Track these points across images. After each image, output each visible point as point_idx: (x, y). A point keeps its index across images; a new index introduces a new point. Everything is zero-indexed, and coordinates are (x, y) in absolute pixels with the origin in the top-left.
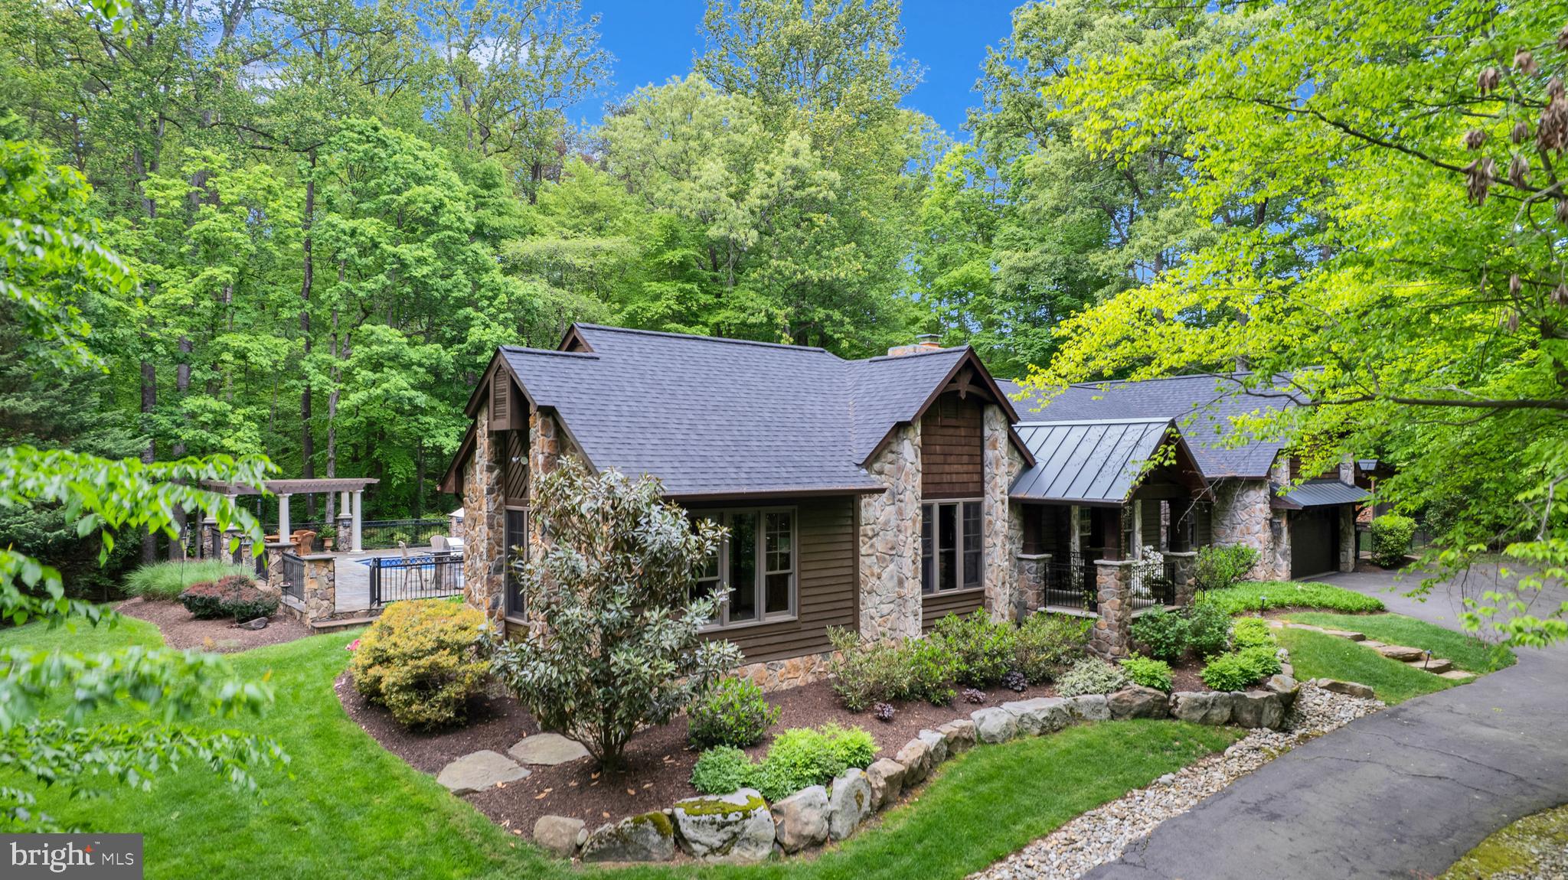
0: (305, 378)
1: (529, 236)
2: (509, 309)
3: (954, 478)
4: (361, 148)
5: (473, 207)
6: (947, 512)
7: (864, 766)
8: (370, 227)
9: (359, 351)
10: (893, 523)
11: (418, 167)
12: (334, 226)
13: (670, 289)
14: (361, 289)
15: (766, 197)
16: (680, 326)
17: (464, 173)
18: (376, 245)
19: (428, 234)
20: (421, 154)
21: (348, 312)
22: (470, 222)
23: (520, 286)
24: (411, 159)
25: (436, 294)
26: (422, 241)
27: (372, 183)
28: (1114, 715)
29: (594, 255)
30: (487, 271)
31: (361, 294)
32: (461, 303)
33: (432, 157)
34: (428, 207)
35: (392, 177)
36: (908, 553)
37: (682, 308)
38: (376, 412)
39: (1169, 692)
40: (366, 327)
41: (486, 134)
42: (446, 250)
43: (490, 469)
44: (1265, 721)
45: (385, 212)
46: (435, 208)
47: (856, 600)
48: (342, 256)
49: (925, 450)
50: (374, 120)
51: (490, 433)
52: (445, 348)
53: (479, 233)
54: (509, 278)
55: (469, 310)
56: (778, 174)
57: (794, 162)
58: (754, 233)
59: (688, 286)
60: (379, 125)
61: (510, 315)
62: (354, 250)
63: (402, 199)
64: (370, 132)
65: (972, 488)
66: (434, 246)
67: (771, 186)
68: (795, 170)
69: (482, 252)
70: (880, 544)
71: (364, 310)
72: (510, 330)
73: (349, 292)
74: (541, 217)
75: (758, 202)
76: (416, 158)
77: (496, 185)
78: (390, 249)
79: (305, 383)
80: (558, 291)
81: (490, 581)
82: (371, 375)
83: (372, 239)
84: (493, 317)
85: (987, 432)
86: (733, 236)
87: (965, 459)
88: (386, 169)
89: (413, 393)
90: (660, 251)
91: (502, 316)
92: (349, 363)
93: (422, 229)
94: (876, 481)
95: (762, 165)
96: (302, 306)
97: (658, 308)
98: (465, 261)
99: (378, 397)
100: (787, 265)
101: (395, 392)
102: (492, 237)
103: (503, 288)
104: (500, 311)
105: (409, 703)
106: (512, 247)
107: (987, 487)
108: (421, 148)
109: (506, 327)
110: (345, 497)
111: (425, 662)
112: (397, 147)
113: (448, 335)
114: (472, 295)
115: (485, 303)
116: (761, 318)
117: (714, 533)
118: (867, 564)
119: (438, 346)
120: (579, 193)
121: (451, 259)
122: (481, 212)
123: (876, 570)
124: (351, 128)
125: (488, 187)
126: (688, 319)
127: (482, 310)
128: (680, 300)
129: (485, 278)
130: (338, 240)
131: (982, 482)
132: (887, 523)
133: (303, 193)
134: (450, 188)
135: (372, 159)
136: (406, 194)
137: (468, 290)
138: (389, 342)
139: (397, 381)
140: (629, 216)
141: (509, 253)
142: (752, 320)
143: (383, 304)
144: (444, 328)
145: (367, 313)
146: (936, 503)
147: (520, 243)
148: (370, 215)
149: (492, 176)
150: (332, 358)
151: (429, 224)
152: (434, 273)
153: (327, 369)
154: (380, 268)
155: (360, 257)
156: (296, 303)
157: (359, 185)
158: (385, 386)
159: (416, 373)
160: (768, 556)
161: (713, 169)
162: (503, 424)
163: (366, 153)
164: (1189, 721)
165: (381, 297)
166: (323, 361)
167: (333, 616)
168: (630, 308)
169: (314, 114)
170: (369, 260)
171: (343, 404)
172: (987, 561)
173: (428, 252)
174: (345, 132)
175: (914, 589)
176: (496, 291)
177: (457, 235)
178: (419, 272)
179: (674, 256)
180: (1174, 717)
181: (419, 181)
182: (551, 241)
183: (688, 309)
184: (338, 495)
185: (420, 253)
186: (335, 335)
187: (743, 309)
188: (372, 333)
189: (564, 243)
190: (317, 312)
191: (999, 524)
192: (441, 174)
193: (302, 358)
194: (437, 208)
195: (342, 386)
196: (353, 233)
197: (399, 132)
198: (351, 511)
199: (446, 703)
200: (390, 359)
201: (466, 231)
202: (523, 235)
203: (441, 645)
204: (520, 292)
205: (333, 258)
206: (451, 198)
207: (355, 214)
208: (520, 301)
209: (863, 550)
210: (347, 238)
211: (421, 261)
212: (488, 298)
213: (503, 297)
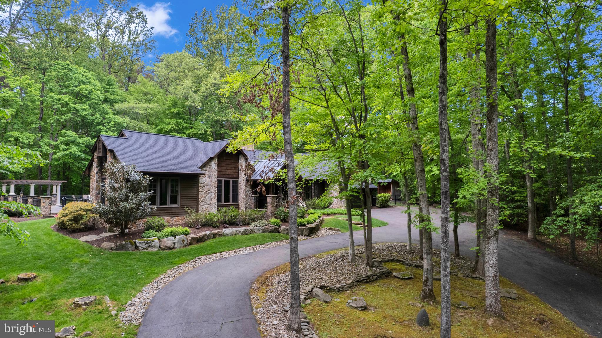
0: (41, 147)
1: (124, 102)
2: (115, 127)
3: (229, 173)
4: (63, 71)
5: (103, 92)
6: (227, 183)
7: (186, 235)
8: (65, 98)
9: (61, 139)
10: (209, 184)
11: (84, 79)
12: (52, 97)
13: (173, 122)
14: (62, 118)
15: (205, 92)
16: (176, 134)
17: (101, 80)
18: (68, 104)
19: (87, 101)
20: (85, 74)
21: (57, 126)
22: (102, 97)
23: (119, 119)
24: (81, 76)
25: (89, 121)
26: (85, 103)
27: (67, 83)
28: (263, 232)
29: (146, 110)
30: (108, 113)
31: (62, 120)
32: (98, 124)
33: (89, 75)
34: (87, 92)
35: (74, 82)
36: (213, 191)
37: (177, 128)
38: (67, 160)
39: (279, 227)
40: (63, 131)
41: (110, 66)
42: (93, 107)
43: (97, 167)
44: (304, 234)
45: (71, 93)
46: (89, 93)
47: (198, 203)
48: (55, 107)
49: (219, 165)
50: (68, 62)
51: (98, 157)
52: (92, 139)
53: (106, 100)
54: (116, 116)
55: (101, 127)
56: (209, 85)
57: (214, 81)
58: (201, 104)
59: (179, 121)
60: (70, 64)
61: (115, 129)
62: (59, 106)
63: (77, 89)
64: (66, 66)
65: (235, 176)
66: (89, 105)
67: (206, 89)
68: (216, 84)
69: (106, 107)
70: (205, 189)
71: (63, 125)
72: (115, 134)
73: (58, 119)
74: (129, 96)
75: (202, 94)
76: (83, 75)
77: (113, 85)
78: (73, 105)
79: (40, 149)
80: (133, 121)
81: (96, 196)
82: (64, 147)
83: (66, 102)
84: (109, 129)
85: (240, 162)
86: (193, 105)
87: (233, 168)
88: (72, 78)
89: (80, 153)
90: (169, 109)
91: (112, 129)
92: (57, 143)
93: (84, 99)
94: (203, 172)
95: (204, 82)
96: (40, 123)
97: (169, 127)
98: (100, 110)
99: (67, 155)
100: (211, 115)
101: (73, 152)
102: (111, 102)
103: (113, 120)
104: (111, 127)
105: (71, 224)
106: (117, 106)
107: (240, 176)
108: (85, 72)
109: (114, 132)
110: (54, 187)
111: (77, 213)
112: (76, 72)
113: (93, 135)
114: (102, 121)
115: (107, 124)
116: (203, 132)
117: (149, 178)
118: (201, 194)
119: (89, 138)
120: (142, 88)
121: (95, 109)
122: (106, 94)
123: (204, 196)
124: (59, 64)
125: (110, 85)
126: (179, 132)
127: (105, 126)
128: (177, 125)
129: (107, 116)
130: (54, 102)
131: (238, 175)
132: (207, 184)
133: (41, 85)
134: (95, 86)
135: (67, 75)
136: (79, 87)
137: (101, 120)
138: (72, 136)
139: (74, 149)
140: (159, 97)
141: (116, 108)
142: (199, 132)
143: (70, 124)
144: (92, 132)
145: (64, 127)
146: (223, 180)
147: (120, 105)
148: (66, 94)
149: (111, 82)
150: (51, 141)
151: (88, 98)
152: (89, 114)
153: (49, 145)
154: (69, 111)
155: (62, 108)
156: (38, 122)
157: (62, 84)
158: (70, 150)
159: (82, 147)
160: (171, 190)
161: (187, 83)
162: (100, 155)
163: (64, 73)
164: (283, 233)
165: (69, 121)
166: (48, 142)
167: (50, 214)
168: (159, 127)
169: (46, 59)
170: (65, 109)
171: (54, 156)
172: (239, 196)
173: (87, 107)
174: (56, 66)
175: (215, 201)
176: (110, 121)
177: (97, 102)
178: (83, 113)
179: (175, 110)
180: (279, 233)
181: (84, 83)
182: (132, 104)
183: (179, 128)
184: (52, 187)
185: (83, 107)
186: (52, 134)
187: (196, 129)
188: (66, 133)
189: (136, 105)
190: (45, 126)
191: (242, 186)
192: (92, 81)
193: (39, 140)
194: (90, 93)
195: (54, 151)
196: (59, 100)
197: (77, 66)
198: (56, 191)
199: (82, 224)
200: (72, 142)
201: (101, 100)
202: (122, 102)
203: (82, 209)
204: (119, 121)
205: (52, 107)
206: (95, 89)
207: (60, 93)
208: (119, 124)
209: (200, 190)
210: (57, 101)
211: (84, 110)
212: (108, 123)
213: (113, 123)
